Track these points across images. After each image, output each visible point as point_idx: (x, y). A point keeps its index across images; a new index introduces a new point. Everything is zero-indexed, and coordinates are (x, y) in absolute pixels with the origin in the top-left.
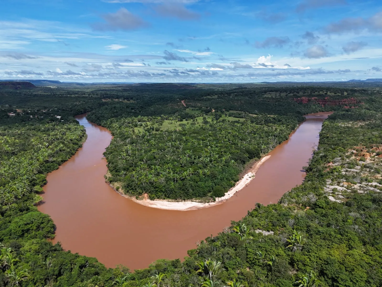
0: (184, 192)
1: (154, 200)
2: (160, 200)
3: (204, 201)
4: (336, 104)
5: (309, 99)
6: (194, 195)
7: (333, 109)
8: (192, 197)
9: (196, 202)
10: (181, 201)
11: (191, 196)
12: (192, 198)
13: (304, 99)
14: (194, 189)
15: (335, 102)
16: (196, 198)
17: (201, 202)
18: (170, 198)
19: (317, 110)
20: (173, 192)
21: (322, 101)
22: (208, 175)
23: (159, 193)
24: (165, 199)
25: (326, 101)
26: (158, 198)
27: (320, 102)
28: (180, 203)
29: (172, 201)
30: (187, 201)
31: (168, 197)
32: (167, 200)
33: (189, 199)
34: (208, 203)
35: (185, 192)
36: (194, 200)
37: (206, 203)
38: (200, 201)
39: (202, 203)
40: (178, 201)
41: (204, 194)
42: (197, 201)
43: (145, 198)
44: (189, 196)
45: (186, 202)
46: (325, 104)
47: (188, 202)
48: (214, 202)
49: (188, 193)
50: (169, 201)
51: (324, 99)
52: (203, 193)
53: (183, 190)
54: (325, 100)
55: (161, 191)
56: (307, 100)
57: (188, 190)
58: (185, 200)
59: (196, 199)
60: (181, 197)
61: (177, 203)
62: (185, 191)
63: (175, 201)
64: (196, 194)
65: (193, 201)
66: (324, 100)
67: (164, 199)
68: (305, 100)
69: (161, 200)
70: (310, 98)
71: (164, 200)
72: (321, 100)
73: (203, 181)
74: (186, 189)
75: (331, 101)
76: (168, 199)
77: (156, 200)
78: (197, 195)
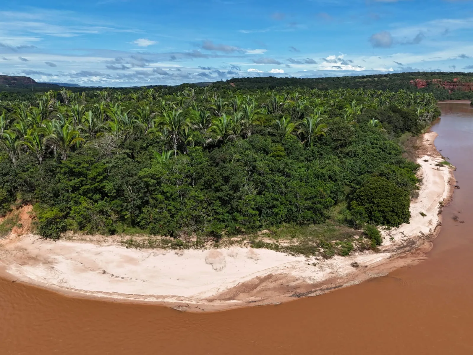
0: (212, 193)
1: (57, 238)
2: (90, 237)
3: (322, 245)
4: (471, 90)
5: (427, 82)
6: (264, 211)
7: (467, 96)
8: (258, 223)
9: (276, 248)
10: (198, 245)
11: (248, 215)
12: (254, 229)
13: (419, 82)
14: (263, 183)
15: (469, 86)
16: (274, 229)
17: (306, 251)
18: (142, 228)
19: (444, 97)
20: (159, 196)
21: (449, 84)
22: (321, 138)
23: (82, 199)
24: (119, 230)
25: (455, 84)
26: (82, 227)
27: (445, 86)
28: (191, 251)
29: (151, 245)
30: (232, 243)
31: (134, 224)
32: (127, 238)
33: (238, 232)
34: (345, 253)
35: (219, 198)
36: (267, 240)
37: (333, 254)
38: (296, 242)
39: (313, 259)
40: (178, 246)
41: (316, 211)
42: (284, 243)
43: (21, 226)
44: (240, 218)
45: (224, 251)
46: (453, 88)
47: (235, 249)
48: (377, 251)
49: (234, 203)
50: (130, 244)
51: (452, 81)
52: (309, 204)
53: (207, 186)
54: (454, 82)
55: (97, 190)
56: (424, 84)
57: (236, 188)
58: (216, 237)
59: (274, 235)
60: (197, 220)
61: (171, 253)
62: (217, 190)
63: (165, 242)
64: (274, 206)
65: (260, 245)
66: (452, 84)
67: (113, 232)
68: (421, 83)
69: (98, 237)
70: (429, 81)
71: (110, 238)
72: (448, 82)
73: (301, 158)
74: (226, 179)
75: (463, 84)
76: (133, 230)
77: (70, 239)
78: (282, 211)
